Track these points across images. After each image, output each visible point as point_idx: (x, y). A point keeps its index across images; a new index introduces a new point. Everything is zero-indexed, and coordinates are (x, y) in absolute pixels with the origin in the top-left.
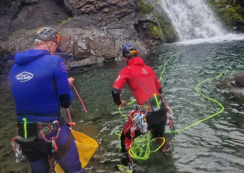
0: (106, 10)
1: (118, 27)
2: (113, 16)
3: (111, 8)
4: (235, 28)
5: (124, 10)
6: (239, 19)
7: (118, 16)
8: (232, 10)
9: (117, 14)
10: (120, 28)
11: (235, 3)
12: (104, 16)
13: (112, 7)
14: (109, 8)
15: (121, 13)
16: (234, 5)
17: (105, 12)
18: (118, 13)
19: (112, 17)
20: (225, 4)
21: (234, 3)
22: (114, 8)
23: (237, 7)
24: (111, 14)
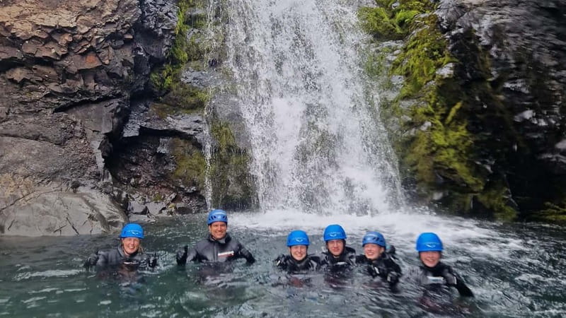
0: (18, 74)
1: (30, 135)
2: (37, 95)
3: (35, 72)
4: (437, 196)
5: (80, 84)
6: (453, 171)
7: (54, 101)
8: (439, 139)
9: (52, 95)
10: (36, 140)
11: (454, 118)
12: (8, 93)
13: (39, 67)
14: (30, 69)
15: (68, 93)
16: (449, 125)
17: (12, 81)
18: (58, 89)
19: (32, 101)
20: (424, 117)
21: (449, 118)
22: (44, 73)
23: (457, 130)
24: (31, 90)
